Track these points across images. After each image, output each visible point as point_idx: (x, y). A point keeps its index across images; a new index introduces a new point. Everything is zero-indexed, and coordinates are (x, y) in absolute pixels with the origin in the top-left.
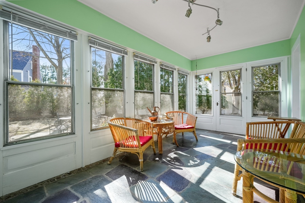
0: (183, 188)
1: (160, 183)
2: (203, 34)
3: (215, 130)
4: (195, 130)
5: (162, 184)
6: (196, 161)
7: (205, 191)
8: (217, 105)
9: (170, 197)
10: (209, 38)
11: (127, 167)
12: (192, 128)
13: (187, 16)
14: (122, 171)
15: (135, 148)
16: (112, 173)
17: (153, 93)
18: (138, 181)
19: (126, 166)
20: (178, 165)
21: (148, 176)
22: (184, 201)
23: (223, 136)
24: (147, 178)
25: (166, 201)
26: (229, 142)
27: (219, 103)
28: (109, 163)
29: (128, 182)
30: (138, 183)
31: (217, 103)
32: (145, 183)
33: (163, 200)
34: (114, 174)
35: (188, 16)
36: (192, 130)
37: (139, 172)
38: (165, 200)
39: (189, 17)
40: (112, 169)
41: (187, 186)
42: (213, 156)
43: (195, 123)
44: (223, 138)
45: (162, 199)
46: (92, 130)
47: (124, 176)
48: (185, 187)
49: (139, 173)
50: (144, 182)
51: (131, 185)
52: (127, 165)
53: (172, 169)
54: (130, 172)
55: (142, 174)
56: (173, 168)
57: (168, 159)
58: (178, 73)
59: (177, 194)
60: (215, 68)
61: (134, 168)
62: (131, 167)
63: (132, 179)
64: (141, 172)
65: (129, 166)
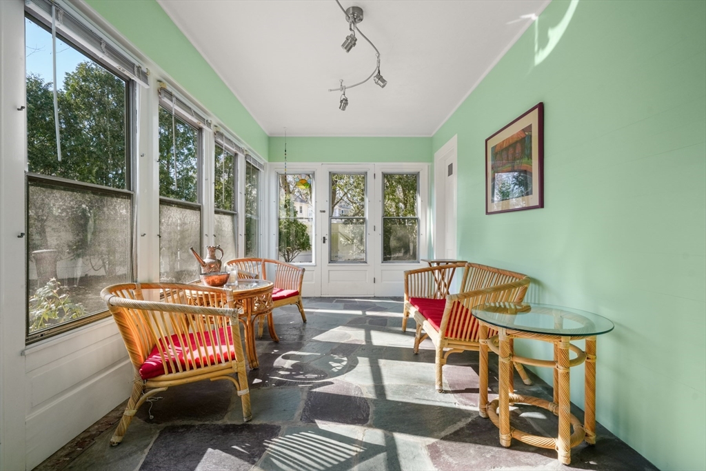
0: (368, 415)
1: (318, 425)
2: (331, 90)
3: (319, 295)
4: (301, 299)
5: (323, 425)
6: (343, 361)
7: (402, 402)
8: (324, 242)
9: (360, 439)
10: (344, 103)
11: (194, 426)
12: (296, 294)
13: (346, 48)
14: (189, 442)
15: (224, 364)
16: (160, 460)
17: (199, 208)
18: (265, 444)
19: (188, 428)
20: (316, 379)
21: (276, 423)
22: (388, 434)
23: (342, 305)
24: (279, 428)
25: (362, 451)
26: (359, 313)
27: (327, 237)
28: (115, 439)
29: (241, 458)
30: (268, 447)
31: (324, 238)
32: (286, 441)
33: (354, 451)
34: (170, 460)
35: (348, 49)
36: (295, 298)
37: (244, 425)
38: (358, 450)
39: (348, 51)
40: (147, 451)
41: (369, 408)
42: (359, 343)
43: (301, 283)
44: (345, 308)
45: (350, 450)
46: (30, 340)
47: (210, 450)
48: (369, 411)
49: (246, 427)
50: (280, 439)
51: (256, 459)
52: (185, 422)
53: (314, 390)
54: (218, 434)
55: (255, 425)
56: (312, 388)
57: (282, 373)
58: (247, 162)
59: (366, 428)
60: (321, 163)
61: (220, 423)
62: (206, 423)
63: (242, 448)
64: (250, 423)
65: (197, 423)
